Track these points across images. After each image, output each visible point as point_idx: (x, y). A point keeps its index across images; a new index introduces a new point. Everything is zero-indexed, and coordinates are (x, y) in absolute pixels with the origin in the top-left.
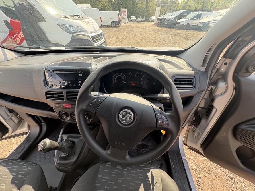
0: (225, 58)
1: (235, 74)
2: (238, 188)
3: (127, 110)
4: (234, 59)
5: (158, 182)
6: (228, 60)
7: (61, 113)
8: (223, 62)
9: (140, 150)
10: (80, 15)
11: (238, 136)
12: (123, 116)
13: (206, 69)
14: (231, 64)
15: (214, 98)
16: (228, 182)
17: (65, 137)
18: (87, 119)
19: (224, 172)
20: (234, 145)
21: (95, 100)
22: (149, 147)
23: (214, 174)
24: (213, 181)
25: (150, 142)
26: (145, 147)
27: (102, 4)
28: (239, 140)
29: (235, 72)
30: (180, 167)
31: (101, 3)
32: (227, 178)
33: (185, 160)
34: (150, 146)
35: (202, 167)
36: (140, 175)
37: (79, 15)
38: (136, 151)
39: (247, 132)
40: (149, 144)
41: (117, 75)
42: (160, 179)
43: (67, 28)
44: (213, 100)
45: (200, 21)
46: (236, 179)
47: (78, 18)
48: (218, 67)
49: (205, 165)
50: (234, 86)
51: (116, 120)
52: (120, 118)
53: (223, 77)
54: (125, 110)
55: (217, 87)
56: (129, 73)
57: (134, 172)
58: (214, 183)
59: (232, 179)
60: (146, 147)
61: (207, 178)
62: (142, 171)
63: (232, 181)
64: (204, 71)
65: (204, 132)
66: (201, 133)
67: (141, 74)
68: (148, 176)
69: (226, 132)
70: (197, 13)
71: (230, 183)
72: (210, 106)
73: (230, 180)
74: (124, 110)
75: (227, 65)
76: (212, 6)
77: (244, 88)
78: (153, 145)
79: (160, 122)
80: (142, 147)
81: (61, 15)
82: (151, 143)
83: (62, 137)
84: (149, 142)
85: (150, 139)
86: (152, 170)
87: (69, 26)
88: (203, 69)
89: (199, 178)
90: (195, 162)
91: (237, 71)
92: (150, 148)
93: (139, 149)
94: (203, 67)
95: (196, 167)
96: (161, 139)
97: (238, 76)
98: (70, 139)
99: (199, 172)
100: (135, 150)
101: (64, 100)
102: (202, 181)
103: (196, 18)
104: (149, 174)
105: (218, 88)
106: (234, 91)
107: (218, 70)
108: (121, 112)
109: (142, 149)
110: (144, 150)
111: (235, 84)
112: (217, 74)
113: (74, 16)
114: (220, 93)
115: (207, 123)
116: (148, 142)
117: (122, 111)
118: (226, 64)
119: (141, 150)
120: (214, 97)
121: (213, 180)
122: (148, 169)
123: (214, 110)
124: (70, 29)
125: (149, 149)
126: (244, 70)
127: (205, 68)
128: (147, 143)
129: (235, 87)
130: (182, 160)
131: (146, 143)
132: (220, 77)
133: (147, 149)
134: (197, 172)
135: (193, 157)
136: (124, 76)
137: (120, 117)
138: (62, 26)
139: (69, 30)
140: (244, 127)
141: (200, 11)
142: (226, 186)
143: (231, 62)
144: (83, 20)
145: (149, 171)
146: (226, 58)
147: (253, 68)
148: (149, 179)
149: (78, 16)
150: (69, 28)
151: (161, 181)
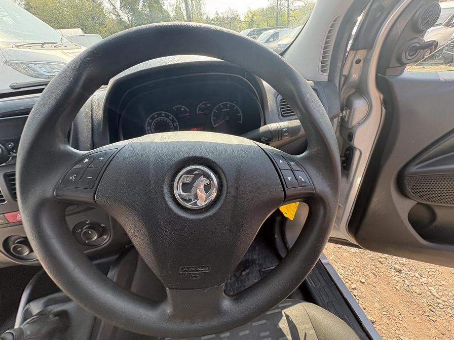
0: (355, 51)
1: (379, 75)
2: (413, 284)
3: (193, 167)
4: (371, 49)
5: (307, 334)
6: (361, 54)
7: (11, 243)
8: (353, 60)
9: (241, 275)
10: (59, 42)
11: (408, 189)
12: (187, 187)
13: (329, 75)
14: (367, 61)
15: (351, 133)
16: (397, 279)
17: (36, 308)
18: (95, 238)
19: (386, 265)
20: (404, 207)
21: (87, 160)
22: (257, 262)
23: (374, 274)
24: (375, 287)
25: (257, 252)
26: (250, 266)
27: (107, 28)
28: (412, 198)
29: (377, 72)
30: (325, 281)
31: (105, 27)
32: (393, 273)
33: (328, 264)
34: (259, 260)
35: (351, 268)
36: (262, 334)
37: (56, 43)
38: (233, 279)
39: (420, 177)
40: (255, 257)
41: (153, 118)
42: (310, 325)
43: (29, 67)
44: (351, 137)
45: (279, 43)
46: (405, 269)
47: (55, 47)
48: (345, 72)
49: (355, 263)
50: (382, 98)
51: (167, 205)
52: (179, 195)
53: (356, 91)
54: (189, 168)
55: (353, 110)
56: (182, 108)
57: (247, 332)
58: (378, 289)
59: (400, 271)
60: (252, 265)
61: (365, 285)
62: (264, 321)
63: (402, 275)
64: (326, 80)
65: (347, 202)
66: (343, 205)
67: (209, 105)
68: (280, 329)
69: (386, 189)
70: (272, 31)
71: (399, 279)
72: (347, 150)
73: (398, 274)
74: (185, 170)
75: (361, 64)
76: (289, 22)
77: (401, 96)
78: (264, 256)
79: (289, 178)
80: (243, 268)
81: (10, 43)
82: (259, 253)
83: (27, 309)
84: (254, 252)
85: (255, 246)
86: (286, 311)
87: (35, 64)
88: (325, 77)
89: (353, 289)
90: (339, 264)
91: (381, 69)
92: (259, 264)
93: (238, 274)
94: (323, 73)
95: (343, 272)
96: (275, 238)
97: (387, 77)
98: (50, 308)
99: (350, 279)
100: (231, 279)
101: (4, 201)
102: (360, 294)
103: (272, 39)
104: (283, 325)
105: (354, 112)
106: (383, 108)
107: (347, 78)
108: (178, 178)
109: (244, 270)
110: (248, 272)
111: (383, 94)
112: (346, 88)
113: (43, 44)
114: (360, 120)
115: (350, 182)
116: (252, 254)
117: (181, 173)
118: (358, 62)
119: (244, 273)
120: (350, 131)
121: (374, 285)
122: (277, 311)
123: (357, 154)
124: (38, 70)
125: (257, 266)
126: (394, 63)
127: (327, 74)
128: (251, 256)
129: (383, 100)
130: (324, 266)
131: (249, 255)
132: (350, 93)
133: (253, 268)
134: (347, 280)
135: (333, 256)
136: (171, 117)
137: (178, 192)
138: (16, 63)
139: (34, 70)
140: (413, 169)
141: (275, 28)
142: (397, 287)
143: (366, 56)
144: (66, 51)
145: (280, 315)
146: (357, 50)
147: (410, 56)
148: (285, 336)
149: (55, 45)
150: (37, 67)
151: (313, 331)
